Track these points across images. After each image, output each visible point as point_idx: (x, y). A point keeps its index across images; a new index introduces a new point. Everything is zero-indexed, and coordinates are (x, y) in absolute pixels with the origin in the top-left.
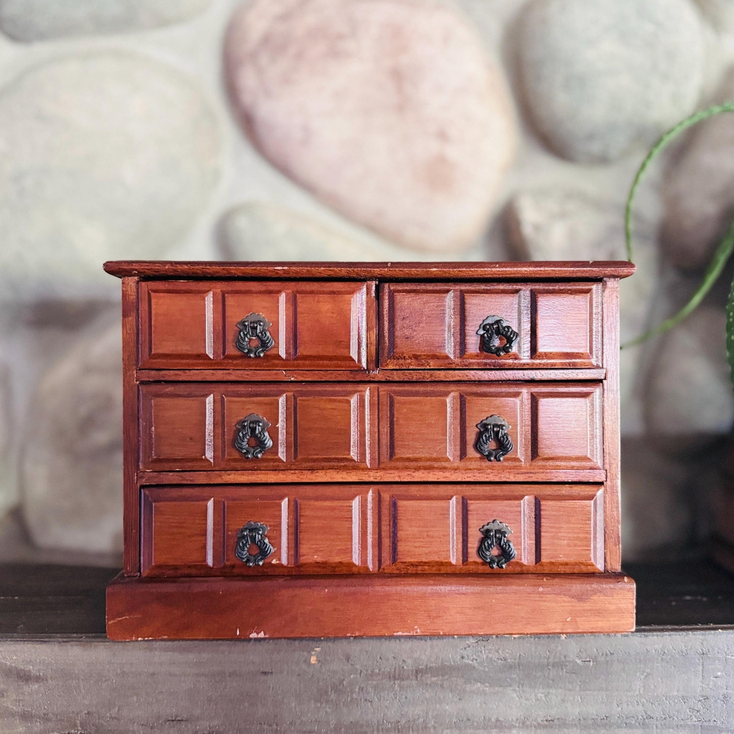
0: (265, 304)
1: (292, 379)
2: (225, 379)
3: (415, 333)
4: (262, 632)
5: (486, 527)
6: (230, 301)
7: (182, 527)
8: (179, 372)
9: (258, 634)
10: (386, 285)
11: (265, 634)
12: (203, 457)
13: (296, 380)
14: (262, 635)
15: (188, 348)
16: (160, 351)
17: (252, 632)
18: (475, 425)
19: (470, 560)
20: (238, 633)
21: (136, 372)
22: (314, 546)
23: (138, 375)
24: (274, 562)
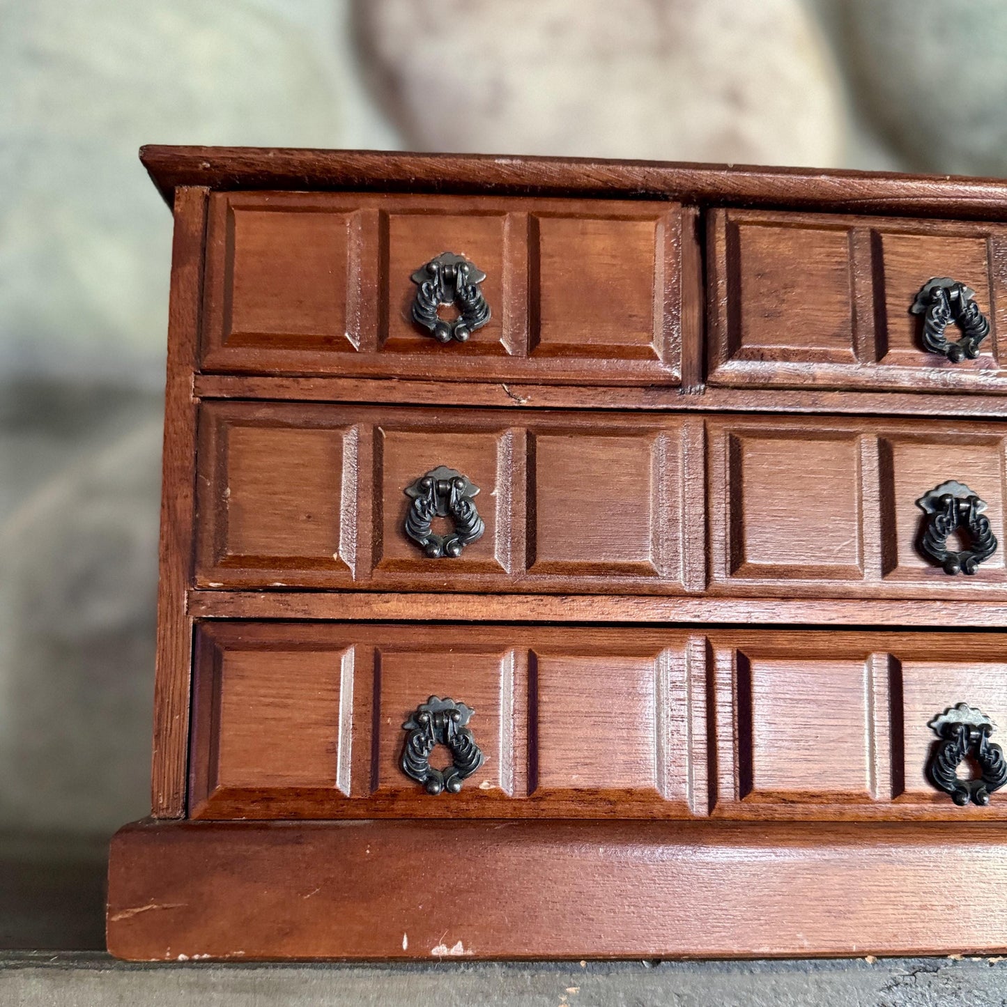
0: (471, 236)
1: (524, 402)
2: (381, 399)
3: (784, 306)
4: (460, 943)
5: (943, 719)
6: (399, 227)
7: (285, 706)
8: (285, 382)
9: (449, 946)
10: (721, 213)
11: (465, 948)
12: (335, 556)
13: (530, 404)
14: (458, 950)
15: (308, 322)
16: (248, 328)
17: (437, 944)
18: (913, 500)
19: (909, 788)
20: (405, 945)
21: (195, 379)
22: (571, 754)
23: (198, 384)
24: (484, 786)
